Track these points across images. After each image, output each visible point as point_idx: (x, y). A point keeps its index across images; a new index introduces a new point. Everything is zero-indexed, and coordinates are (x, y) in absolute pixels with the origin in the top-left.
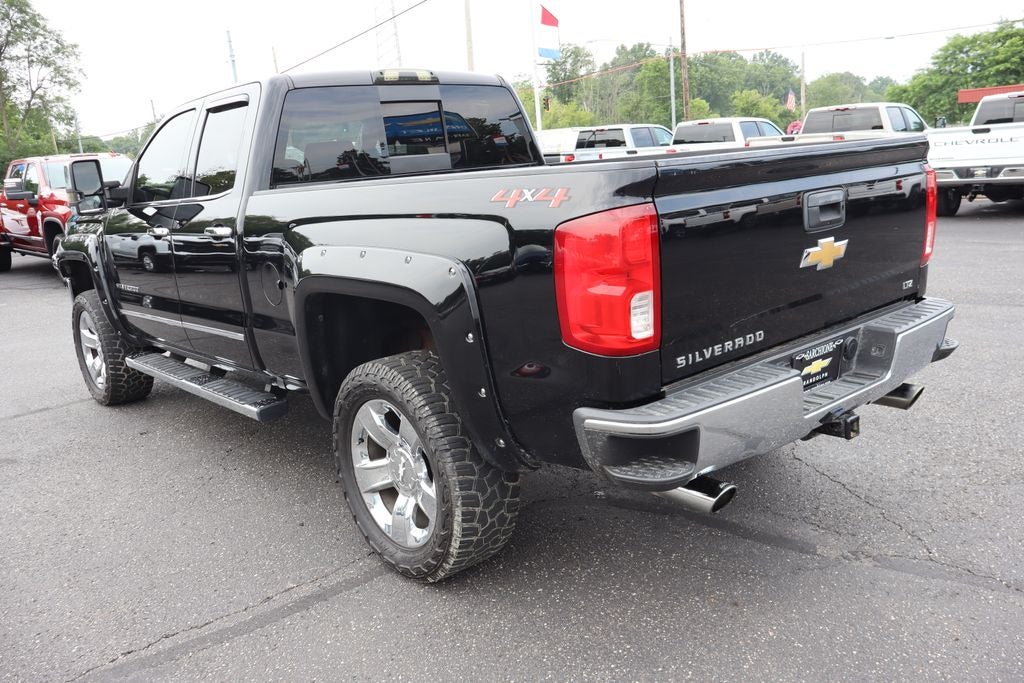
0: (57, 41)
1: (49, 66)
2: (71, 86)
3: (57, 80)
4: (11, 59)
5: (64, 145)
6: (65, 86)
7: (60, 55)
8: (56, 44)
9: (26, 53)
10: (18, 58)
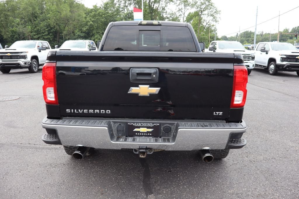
0: (216, 10)
1: (212, 16)
2: (216, 22)
3: (213, 20)
4: (204, 15)
5: (211, 38)
6: (215, 22)
7: (216, 14)
8: (215, 11)
9: (208, 13)
10: (205, 14)
